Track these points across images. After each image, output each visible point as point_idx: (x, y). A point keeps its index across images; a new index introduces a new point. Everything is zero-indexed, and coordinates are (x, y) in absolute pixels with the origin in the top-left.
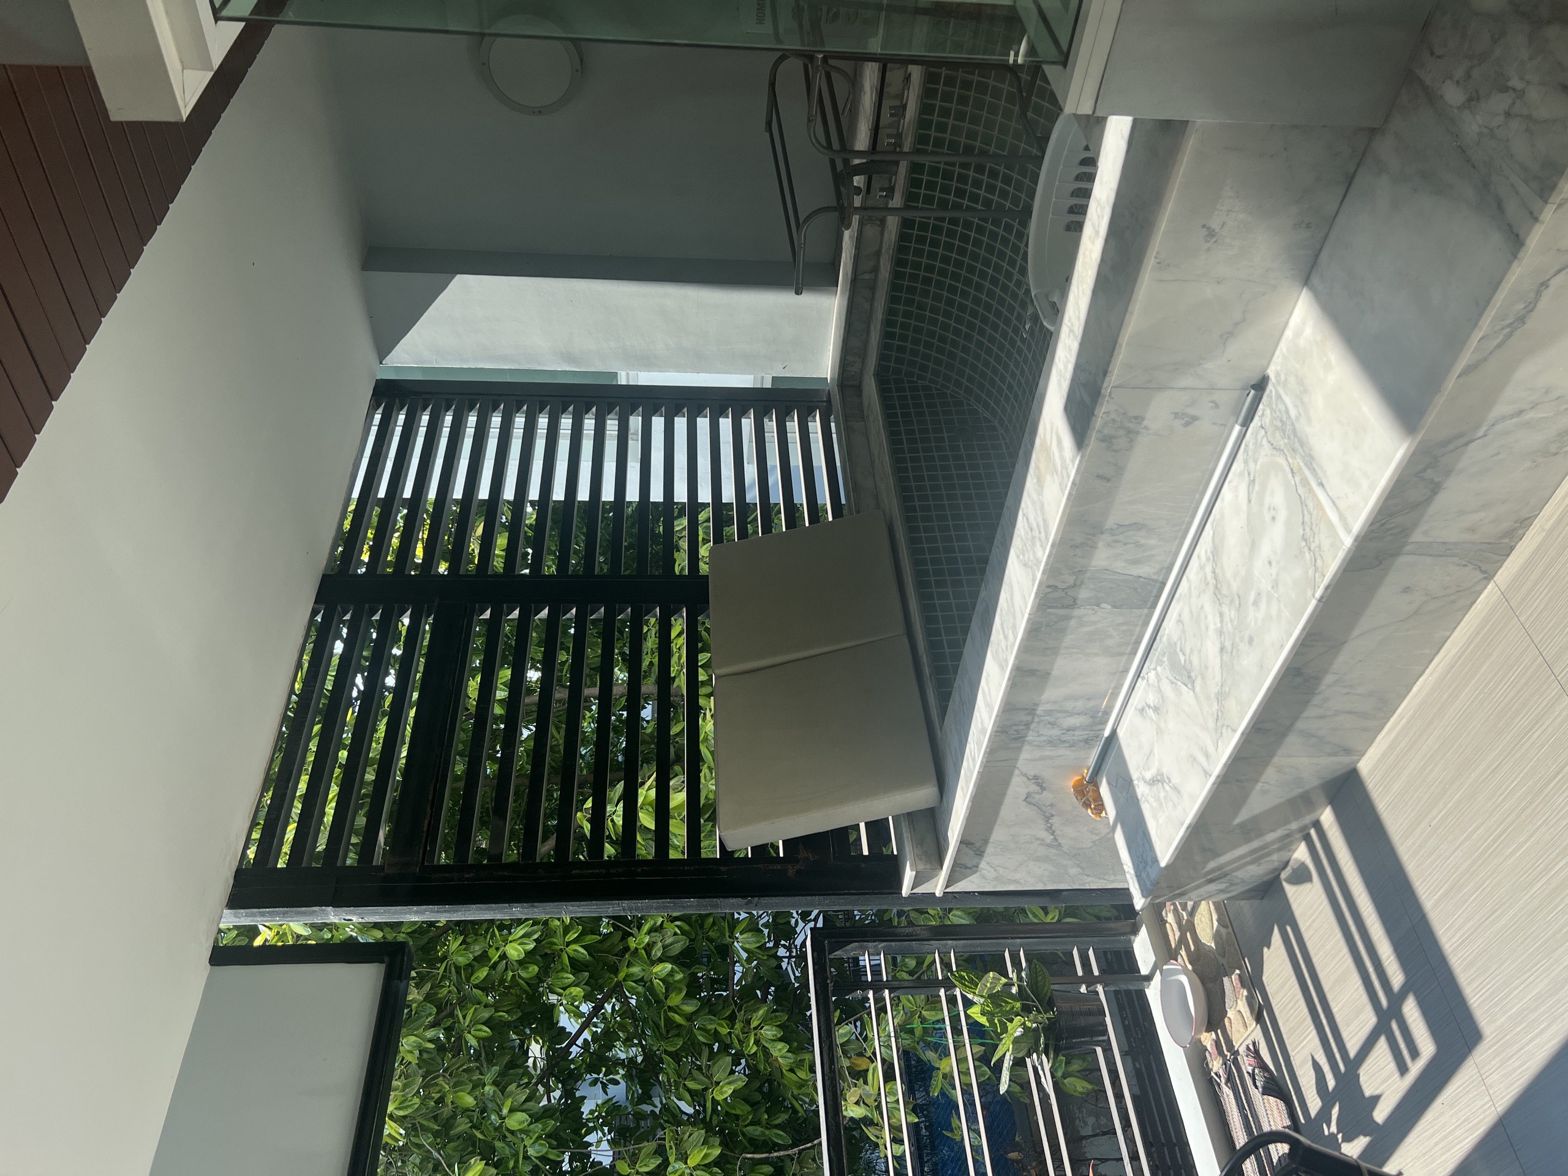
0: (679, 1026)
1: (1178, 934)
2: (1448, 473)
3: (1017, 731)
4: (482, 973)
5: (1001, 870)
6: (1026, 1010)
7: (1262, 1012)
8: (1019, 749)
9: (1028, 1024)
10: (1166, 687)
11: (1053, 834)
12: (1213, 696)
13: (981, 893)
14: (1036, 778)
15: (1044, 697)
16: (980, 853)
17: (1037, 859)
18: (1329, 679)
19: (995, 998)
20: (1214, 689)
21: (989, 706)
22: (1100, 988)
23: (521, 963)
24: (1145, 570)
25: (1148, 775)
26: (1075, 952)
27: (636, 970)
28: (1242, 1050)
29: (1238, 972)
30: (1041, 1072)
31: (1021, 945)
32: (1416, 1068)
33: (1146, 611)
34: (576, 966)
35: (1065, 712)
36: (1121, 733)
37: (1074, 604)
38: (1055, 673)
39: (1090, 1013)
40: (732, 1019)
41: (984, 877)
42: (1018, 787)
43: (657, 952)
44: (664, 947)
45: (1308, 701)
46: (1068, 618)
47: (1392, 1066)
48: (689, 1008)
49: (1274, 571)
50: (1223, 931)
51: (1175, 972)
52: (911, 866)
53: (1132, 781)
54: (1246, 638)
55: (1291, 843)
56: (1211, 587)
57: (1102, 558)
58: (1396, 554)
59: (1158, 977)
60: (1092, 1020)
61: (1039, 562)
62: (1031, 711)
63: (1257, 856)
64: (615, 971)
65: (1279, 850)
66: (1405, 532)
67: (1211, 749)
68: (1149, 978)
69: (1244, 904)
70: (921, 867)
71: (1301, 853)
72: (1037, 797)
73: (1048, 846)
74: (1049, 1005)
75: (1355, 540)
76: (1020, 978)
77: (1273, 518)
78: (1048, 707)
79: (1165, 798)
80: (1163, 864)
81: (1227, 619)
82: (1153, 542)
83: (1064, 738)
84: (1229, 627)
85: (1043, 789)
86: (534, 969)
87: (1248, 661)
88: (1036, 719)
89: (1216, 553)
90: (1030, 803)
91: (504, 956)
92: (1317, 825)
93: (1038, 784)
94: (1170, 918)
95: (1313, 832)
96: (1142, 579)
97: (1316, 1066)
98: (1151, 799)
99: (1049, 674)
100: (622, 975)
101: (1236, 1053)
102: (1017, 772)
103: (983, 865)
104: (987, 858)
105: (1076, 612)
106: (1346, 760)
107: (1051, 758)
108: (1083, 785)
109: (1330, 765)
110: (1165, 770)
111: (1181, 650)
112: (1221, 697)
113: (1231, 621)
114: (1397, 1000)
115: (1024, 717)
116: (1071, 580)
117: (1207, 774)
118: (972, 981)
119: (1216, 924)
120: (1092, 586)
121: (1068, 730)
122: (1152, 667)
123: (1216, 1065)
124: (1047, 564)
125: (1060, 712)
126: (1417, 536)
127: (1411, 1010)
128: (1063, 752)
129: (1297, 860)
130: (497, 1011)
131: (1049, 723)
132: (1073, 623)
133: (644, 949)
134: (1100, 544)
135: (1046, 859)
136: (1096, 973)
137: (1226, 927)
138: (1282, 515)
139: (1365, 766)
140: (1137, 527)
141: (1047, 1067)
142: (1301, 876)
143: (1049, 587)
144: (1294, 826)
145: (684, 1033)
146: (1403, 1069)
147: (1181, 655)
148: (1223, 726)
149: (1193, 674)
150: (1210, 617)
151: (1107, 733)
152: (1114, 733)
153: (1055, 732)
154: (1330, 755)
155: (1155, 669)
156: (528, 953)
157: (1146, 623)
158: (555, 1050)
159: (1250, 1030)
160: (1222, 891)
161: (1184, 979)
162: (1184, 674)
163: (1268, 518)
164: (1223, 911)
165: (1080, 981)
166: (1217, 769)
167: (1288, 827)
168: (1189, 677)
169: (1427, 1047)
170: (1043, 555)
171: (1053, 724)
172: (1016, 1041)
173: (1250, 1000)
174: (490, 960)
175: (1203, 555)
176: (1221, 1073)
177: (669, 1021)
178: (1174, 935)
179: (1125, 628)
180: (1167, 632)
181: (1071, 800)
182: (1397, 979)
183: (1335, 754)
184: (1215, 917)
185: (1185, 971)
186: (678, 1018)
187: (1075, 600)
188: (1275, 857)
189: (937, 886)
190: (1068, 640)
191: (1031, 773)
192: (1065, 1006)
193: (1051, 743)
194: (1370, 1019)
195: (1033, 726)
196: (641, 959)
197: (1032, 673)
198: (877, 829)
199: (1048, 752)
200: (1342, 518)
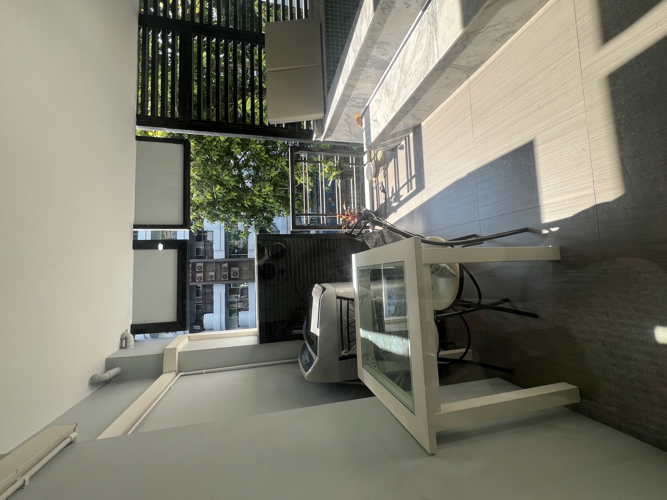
0: (264, 160)
1: (373, 156)
2: (469, 43)
3: (345, 102)
4: (215, 143)
5: (337, 137)
6: (337, 170)
7: (386, 176)
8: (345, 107)
9: (337, 173)
10: (383, 95)
11: (350, 129)
12: (393, 100)
13: (331, 142)
14: (348, 115)
15: (353, 93)
16: (332, 132)
17: (346, 135)
18: (421, 101)
19: (330, 167)
20: (394, 98)
21: (339, 94)
22: (354, 166)
23: (224, 142)
24: (385, 58)
25: (374, 119)
26: (350, 158)
27: (253, 146)
28: (380, 183)
29: (383, 167)
30: (338, 183)
31: (339, 155)
32: (411, 192)
33: (383, 71)
34: (238, 144)
35: (358, 98)
36: (370, 106)
37: (365, 66)
38: (357, 86)
39: (351, 172)
40: (276, 160)
41: (332, 138)
42: (343, 117)
43: (258, 142)
44: (259, 141)
45: (414, 106)
46: (363, 70)
47: (407, 191)
48: (266, 156)
49: (417, 66)
50: (383, 157)
51: (371, 164)
52: (315, 134)
53: (370, 119)
54: (405, 85)
55: (402, 140)
56: (401, 67)
57: (374, 52)
58: (449, 67)
59: (367, 165)
60: (350, 173)
61: (357, 51)
62: (349, 97)
63: (394, 142)
64: (248, 146)
65: (399, 141)
66: (452, 60)
67: (389, 115)
68: (365, 165)
69: (389, 153)
70: (318, 134)
71: (403, 143)
72: (347, 120)
73: (349, 132)
74: (342, 169)
75: (439, 61)
76: (337, 163)
77: (421, 48)
78: (353, 96)
79: (376, 125)
80: (372, 142)
81: (402, 78)
82: (389, 49)
83: (357, 105)
84: (401, 81)
85: (349, 118)
86: (228, 144)
87: (403, 92)
88: (350, 99)
89: (405, 56)
90: (346, 121)
91: (219, 140)
92: (409, 136)
93: (348, 116)
94: (373, 152)
95: (407, 138)
96: (384, 61)
97: (393, 188)
98: (373, 125)
99: (355, 87)
100: (249, 147)
101: (379, 183)
102: (343, 113)
103: (333, 135)
104: (334, 133)
105: (365, 69)
106: (419, 122)
107: (353, 110)
108: (359, 118)
109: (415, 123)
110: (377, 118)
111: (389, 85)
112: (395, 101)
113: (403, 79)
114: (412, 178)
115: (347, 98)
116: (365, 58)
117: (386, 122)
118: (326, 162)
119: (382, 155)
120: (370, 61)
121: (358, 103)
122: (381, 88)
123: (374, 185)
124: (359, 52)
125: (356, 98)
126: (455, 63)
127: (414, 181)
128: (355, 109)
129: (402, 144)
130: (219, 153)
131: (353, 101)
132: (364, 72)
133: (255, 141)
134: (375, 47)
135: (347, 135)
136: (354, 163)
137: (383, 156)
138: (423, 48)
139: (423, 124)
140: (386, 43)
141: (340, 182)
142: (402, 148)
143: (359, 59)
144: (404, 136)
145: (265, 161)
146: (408, 191)
147: (388, 86)
148: (393, 109)
149: (390, 93)
150: (398, 77)
151: (367, 105)
152: (369, 105)
153: (354, 103)
154: (416, 120)
155: (382, 89)
156: (226, 139)
157: (382, 75)
158: (236, 162)
159: (383, 179)
160: (384, 149)
161: (372, 166)
162: (388, 93)
163: (420, 48)
164: (384, 153)
165: (350, 164)
166: (389, 120)
167: (402, 136)
168: (389, 94)
169: (414, 188)
170: (358, 48)
171: (354, 101)
172: (334, 176)
173: (384, 173)
174: (216, 140)
175: (401, 56)
176: (375, 186)
177: (261, 159)
178: (372, 156)
179: (377, 75)
180: (387, 79)
181: (355, 122)
182: (413, 173)
183: (417, 120)
184: (382, 154)
185: (373, 164)
186: (263, 158)
187: (365, 65)
188: (397, 143)
189: (321, 139)
190: (361, 77)
191: (347, 114)
192: (346, 170)
193: (353, 106)
194: (406, 181)
195: (349, 101)
196: (254, 143)
197: (351, 86)
198: (308, 123)
199: (352, 108)
200: (438, 53)
